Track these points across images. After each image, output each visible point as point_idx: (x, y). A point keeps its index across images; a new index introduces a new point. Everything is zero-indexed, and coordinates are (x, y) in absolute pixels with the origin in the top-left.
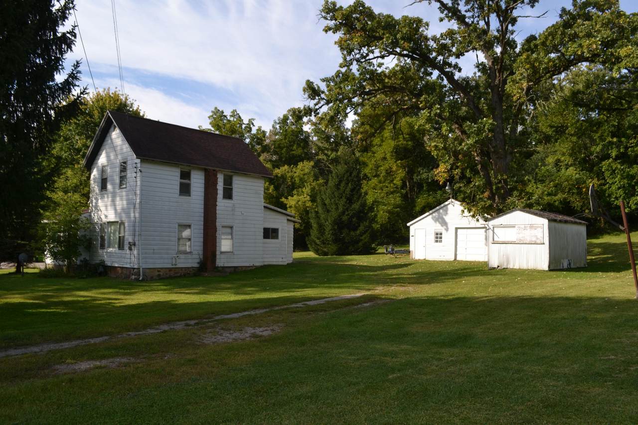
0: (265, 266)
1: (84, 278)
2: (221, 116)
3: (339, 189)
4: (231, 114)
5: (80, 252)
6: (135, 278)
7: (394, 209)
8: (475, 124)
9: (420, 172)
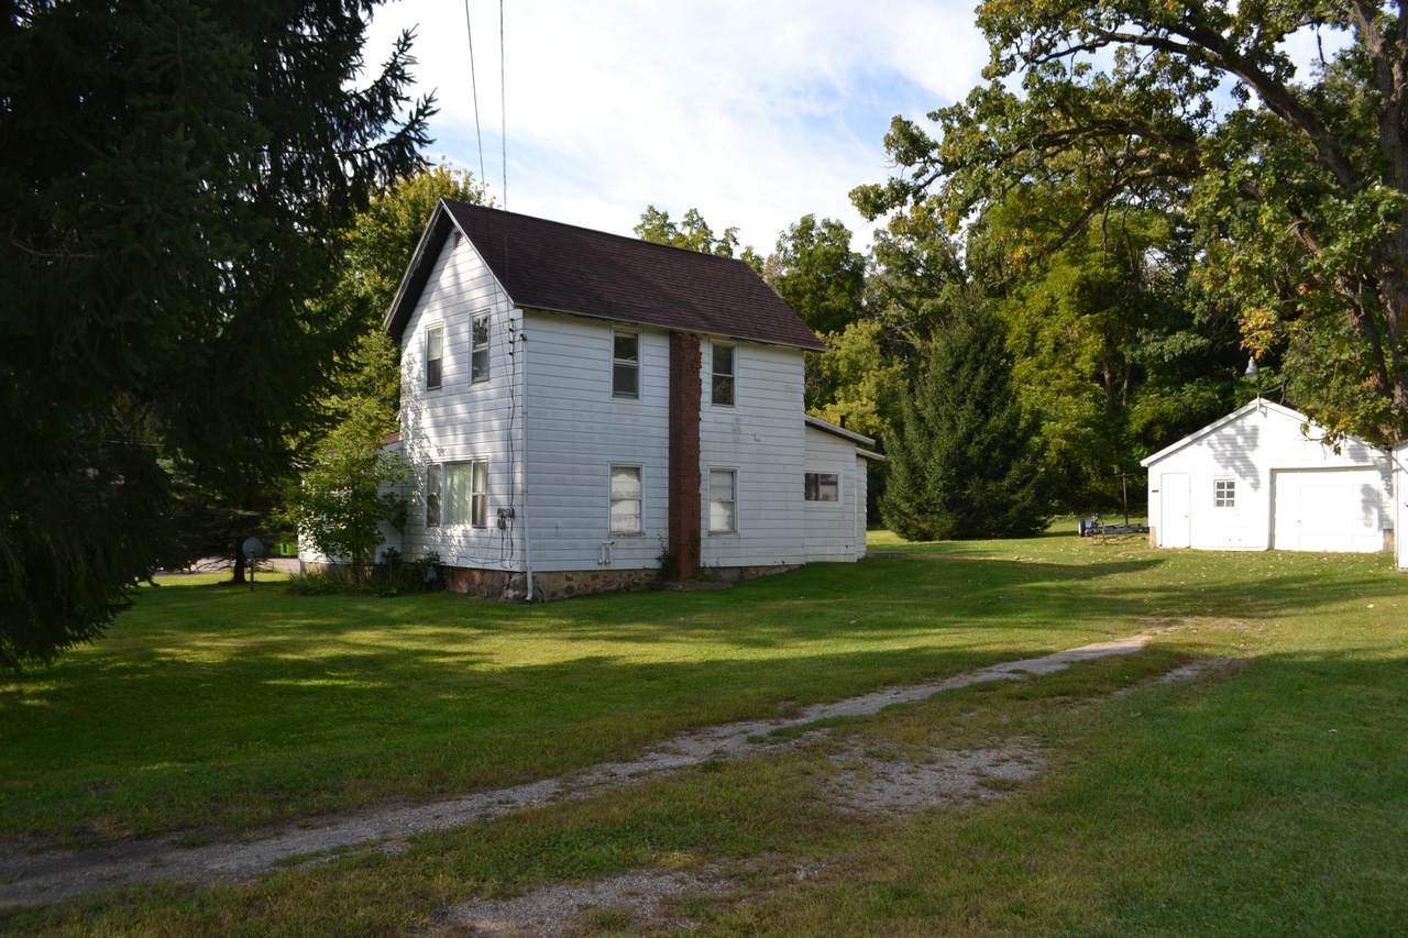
0: (809, 565)
1: (393, 595)
2: (663, 226)
3: (954, 381)
4: (686, 220)
5: (380, 533)
6: (515, 596)
7: (1078, 429)
8: (1349, 202)
9: (1140, 339)
